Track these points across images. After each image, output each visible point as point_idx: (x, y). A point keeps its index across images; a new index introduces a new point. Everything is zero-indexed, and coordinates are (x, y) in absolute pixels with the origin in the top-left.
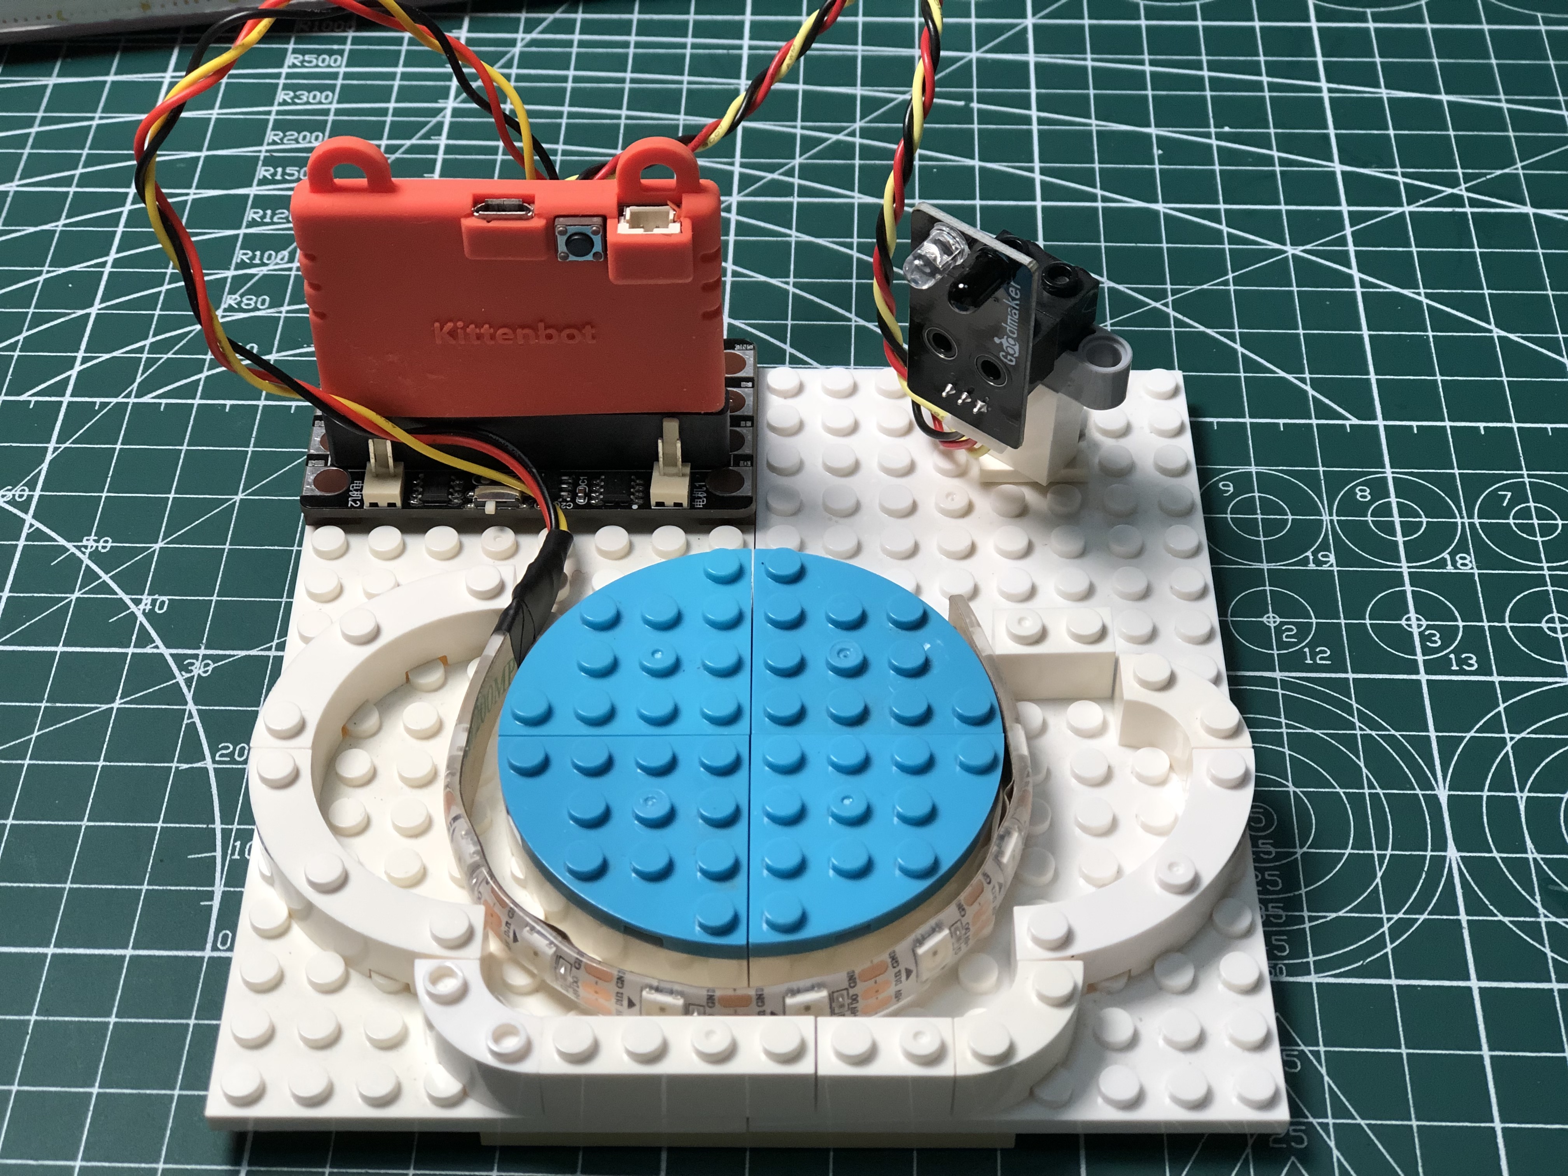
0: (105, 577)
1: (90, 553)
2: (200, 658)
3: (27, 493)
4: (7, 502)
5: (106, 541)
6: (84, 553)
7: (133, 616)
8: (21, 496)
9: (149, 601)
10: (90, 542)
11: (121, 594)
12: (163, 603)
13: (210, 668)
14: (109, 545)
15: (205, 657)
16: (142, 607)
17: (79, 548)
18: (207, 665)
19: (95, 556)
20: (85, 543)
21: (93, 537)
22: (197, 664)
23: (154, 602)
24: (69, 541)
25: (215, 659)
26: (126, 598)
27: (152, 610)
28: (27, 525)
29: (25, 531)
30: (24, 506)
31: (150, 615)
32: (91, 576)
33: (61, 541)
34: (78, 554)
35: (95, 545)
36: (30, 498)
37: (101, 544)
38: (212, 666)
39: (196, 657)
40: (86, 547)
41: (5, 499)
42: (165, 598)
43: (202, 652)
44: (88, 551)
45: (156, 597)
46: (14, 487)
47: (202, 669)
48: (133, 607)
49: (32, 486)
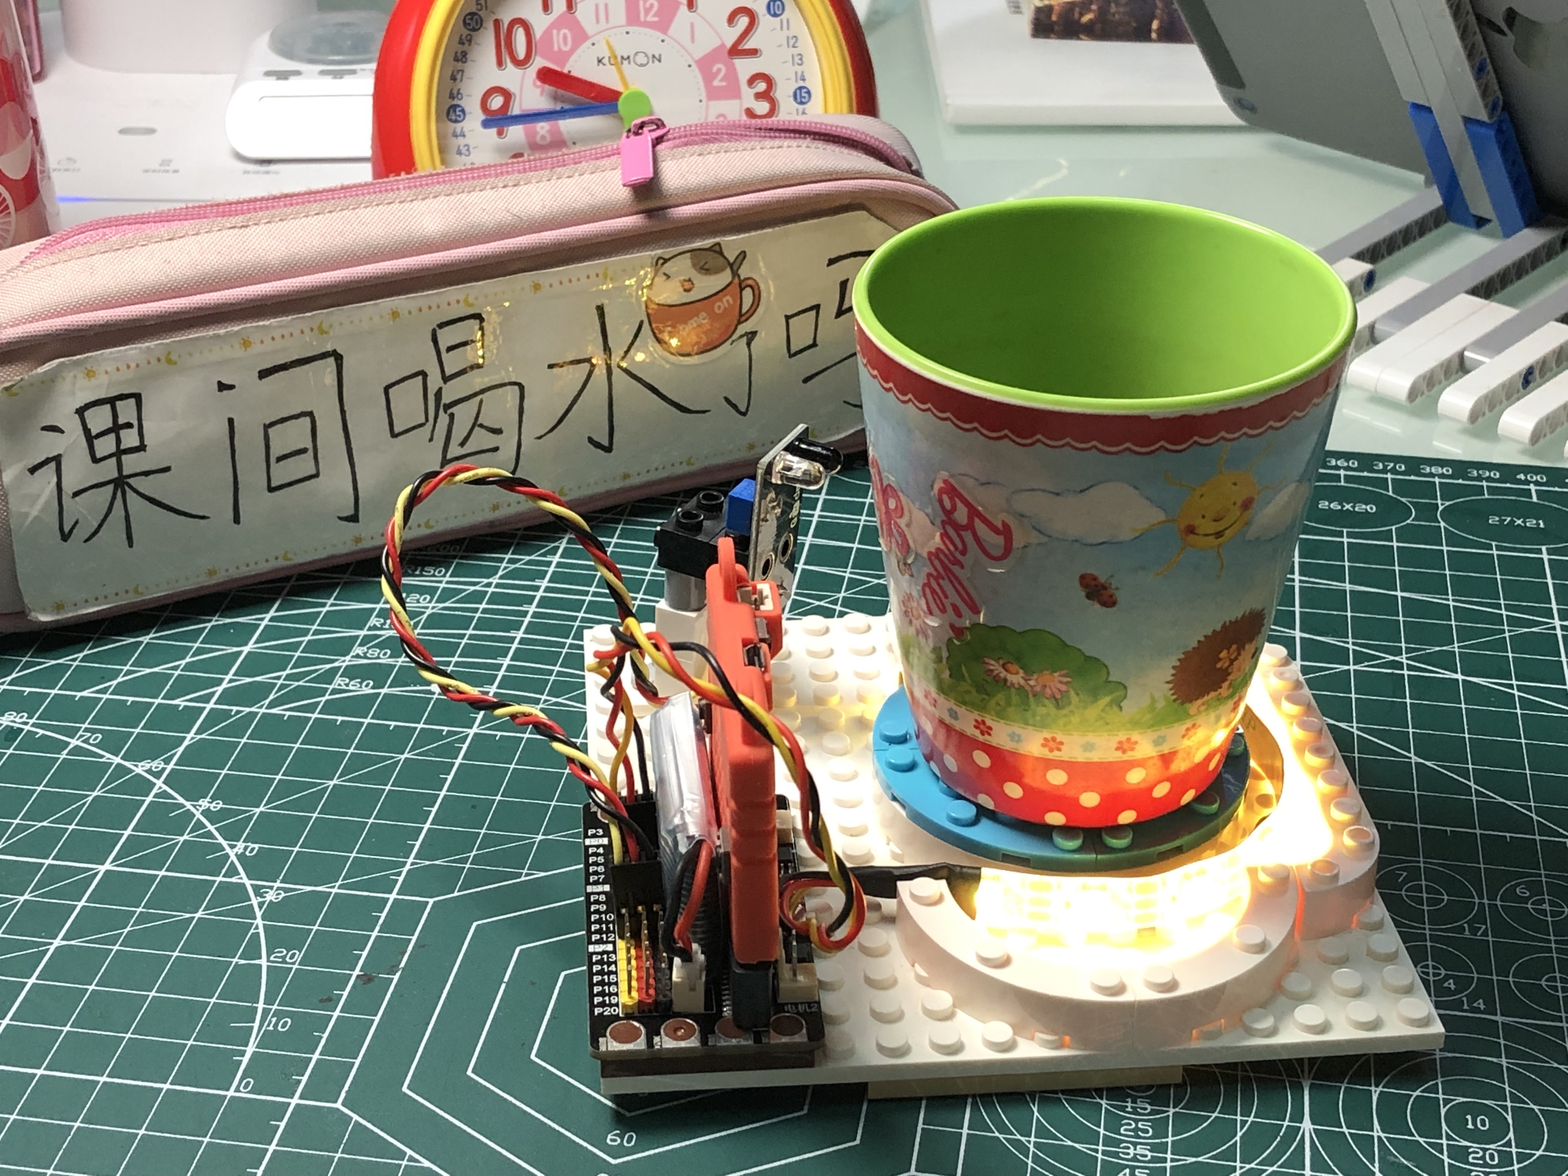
0: (211, 828)
1: (203, 811)
2: (275, 889)
3: (162, 765)
4: (146, 771)
5: (218, 804)
6: (198, 810)
7: (227, 856)
8: (156, 768)
9: (242, 847)
10: (204, 803)
11: (221, 840)
12: (253, 849)
13: (281, 897)
14: (219, 806)
15: (278, 889)
16: (235, 850)
17: (194, 806)
18: (279, 894)
19: (206, 813)
20: (200, 802)
21: (208, 799)
22: (271, 892)
23: (246, 848)
24: (187, 800)
25: (286, 890)
26: (224, 843)
27: (243, 854)
28: (156, 787)
29: (155, 791)
30: (158, 775)
31: (241, 857)
32: (200, 825)
33: (181, 800)
34: (193, 810)
35: (208, 805)
36: (164, 769)
37: (214, 804)
38: (283, 895)
39: (271, 888)
40: (200, 806)
41: (144, 769)
42: (257, 846)
43: (278, 884)
44: (201, 809)
45: (249, 844)
46: (153, 760)
47: (275, 896)
48: (228, 850)
49: (167, 761)
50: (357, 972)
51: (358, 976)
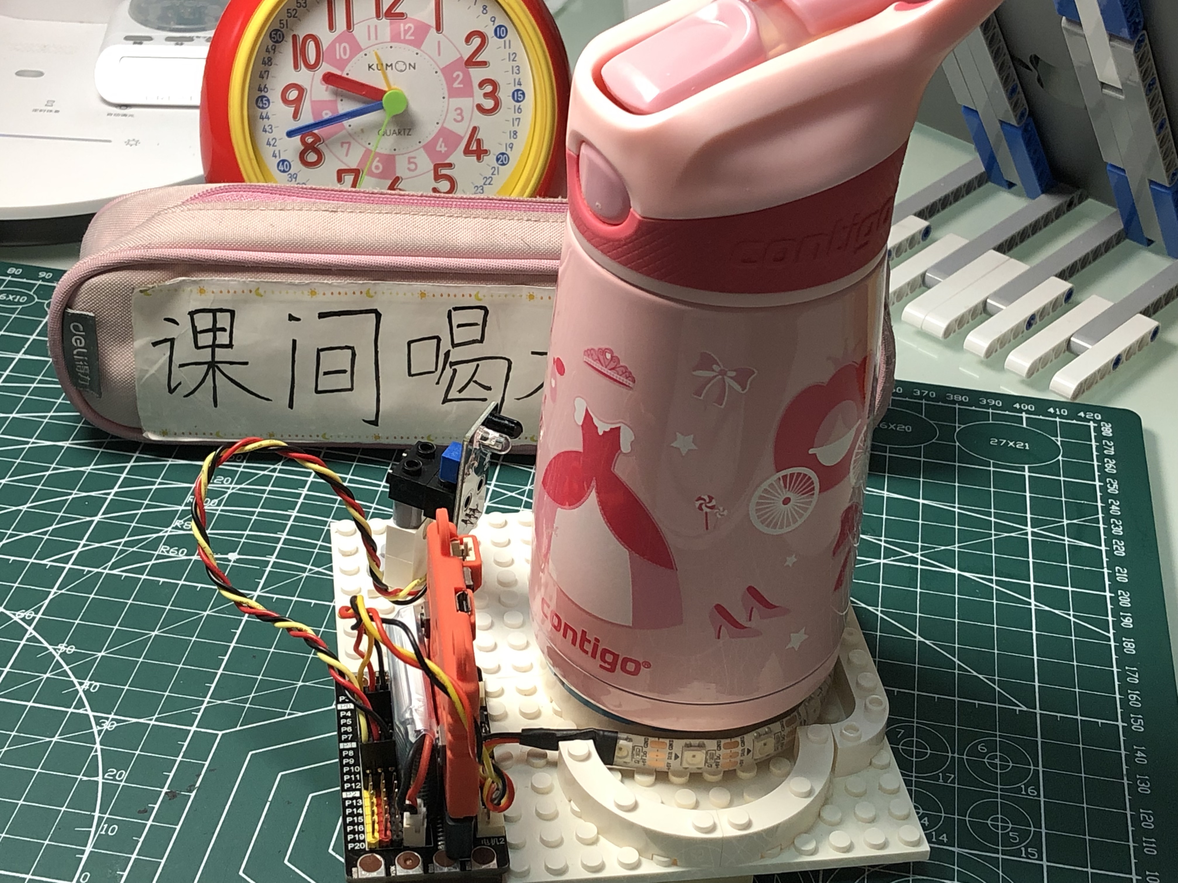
0: (66, 668)
1: (61, 654)
2: (110, 720)
3: (33, 615)
4: (22, 619)
5: (72, 648)
6: (57, 653)
7: (77, 691)
8: (29, 616)
9: (88, 684)
10: (62, 647)
11: (73, 678)
12: (96, 686)
13: (114, 726)
14: (73, 650)
15: (113, 720)
16: (83, 687)
17: (55, 649)
18: (112, 724)
19: (63, 655)
20: (59, 647)
21: (65, 644)
22: (107, 722)
23: (90, 685)
24: (50, 644)
25: (118, 721)
26: (76, 681)
27: (88, 690)
28: (28, 633)
29: (27, 636)
30: (29, 622)
31: (86, 692)
32: (58, 665)
33: (46, 644)
34: (54, 652)
35: (65, 649)
36: (34, 618)
37: (68, 649)
38: (116, 725)
39: (107, 719)
40: (59, 649)
41: (20, 617)
42: (98, 684)
43: (112, 716)
44: (60, 652)
45: (93, 682)
46: (26, 610)
47: (109, 726)
48: (78, 686)
49: (36, 612)
50: (165, 790)
51: (166, 793)
